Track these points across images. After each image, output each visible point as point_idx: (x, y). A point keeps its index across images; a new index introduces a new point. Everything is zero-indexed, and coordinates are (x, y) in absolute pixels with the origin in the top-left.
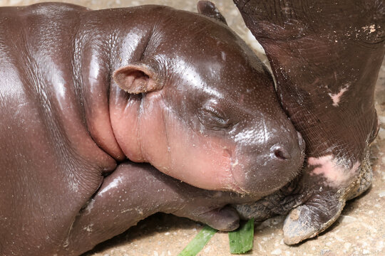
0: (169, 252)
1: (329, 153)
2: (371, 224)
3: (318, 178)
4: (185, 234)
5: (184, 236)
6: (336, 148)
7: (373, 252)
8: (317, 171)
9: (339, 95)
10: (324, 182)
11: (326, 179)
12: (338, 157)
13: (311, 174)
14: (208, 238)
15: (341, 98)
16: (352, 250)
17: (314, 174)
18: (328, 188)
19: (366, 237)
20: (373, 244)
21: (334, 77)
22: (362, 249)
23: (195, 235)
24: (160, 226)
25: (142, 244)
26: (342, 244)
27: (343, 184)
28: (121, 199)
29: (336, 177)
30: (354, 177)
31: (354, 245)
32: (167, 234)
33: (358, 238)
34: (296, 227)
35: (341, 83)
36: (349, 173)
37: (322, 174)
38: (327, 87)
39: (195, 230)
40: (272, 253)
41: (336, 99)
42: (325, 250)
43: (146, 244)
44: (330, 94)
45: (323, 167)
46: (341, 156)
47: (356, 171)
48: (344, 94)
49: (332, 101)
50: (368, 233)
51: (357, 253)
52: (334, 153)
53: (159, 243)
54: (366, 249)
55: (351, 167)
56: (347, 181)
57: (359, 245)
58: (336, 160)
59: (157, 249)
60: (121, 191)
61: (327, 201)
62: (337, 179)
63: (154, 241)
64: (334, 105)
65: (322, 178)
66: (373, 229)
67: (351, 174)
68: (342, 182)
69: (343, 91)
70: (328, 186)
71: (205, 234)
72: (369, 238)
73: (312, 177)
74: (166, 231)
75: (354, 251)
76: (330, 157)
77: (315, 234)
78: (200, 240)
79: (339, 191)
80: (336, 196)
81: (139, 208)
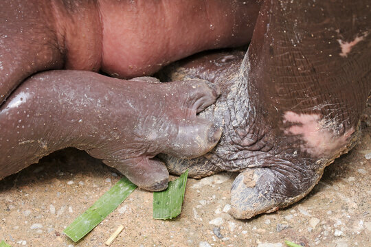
0: (70, 208)
1: (315, 112)
2: (349, 195)
3: (295, 139)
4: (95, 186)
5: (93, 188)
6: (329, 107)
7: (348, 234)
8: (295, 130)
9: (352, 44)
10: (302, 146)
11: (304, 142)
12: (327, 118)
13: (286, 132)
14: (126, 193)
15: (353, 48)
16: (320, 229)
17: (290, 133)
18: (305, 154)
19: (342, 213)
20: (350, 223)
21: (352, 20)
22: (334, 229)
23: (108, 189)
24: (62, 171)
25: (35, 194)
26: (307, 220)
27: (327, 153)
28: (21, 124)
29: (319, 143)
30: (342, 146)
31: (323, 222)
32: (70, 183)
33: (329, 212)
34: (251, 196)
35: (358, 30)
36: (337, 141)
37: (301, 135)
38: (338, 31)
39: (108, 180)
40: (211, 223)
41: (346, 48)
42: (284, 226)
43: (40, 194)
44: (340, 41)
45: (304, 127)
46: (332, 117)
47: (347, 140)
48: (359, 43)
49: (340, 50)
50: (345, 207)
51: (326, 233)
52: (323, 113)
53: (59, 194)
54: (339, 229)
55: (342, 134)
56: (333, 150)
57: (330, 223)
58: (323, 121)
59: (55, 202)
60: (22, 113)
61: (300, 171)
62: (320, 146)
63: (51, 191)
64: (341, 54)
65: (300, 140)
66: (352, 203)
67: (340, 142)
68: (326, 150)
69: (358, 40)
70: (305, 152)
71: (123, 188)
72: (345, 214)
73: (286, 135)
74: (70, 178)
75: (323, 230)
76: (316, 117)
77: (274, 209)
78: (114, 196)
79: (318, 161)
80: (313, 166)
81: (43, 141)
